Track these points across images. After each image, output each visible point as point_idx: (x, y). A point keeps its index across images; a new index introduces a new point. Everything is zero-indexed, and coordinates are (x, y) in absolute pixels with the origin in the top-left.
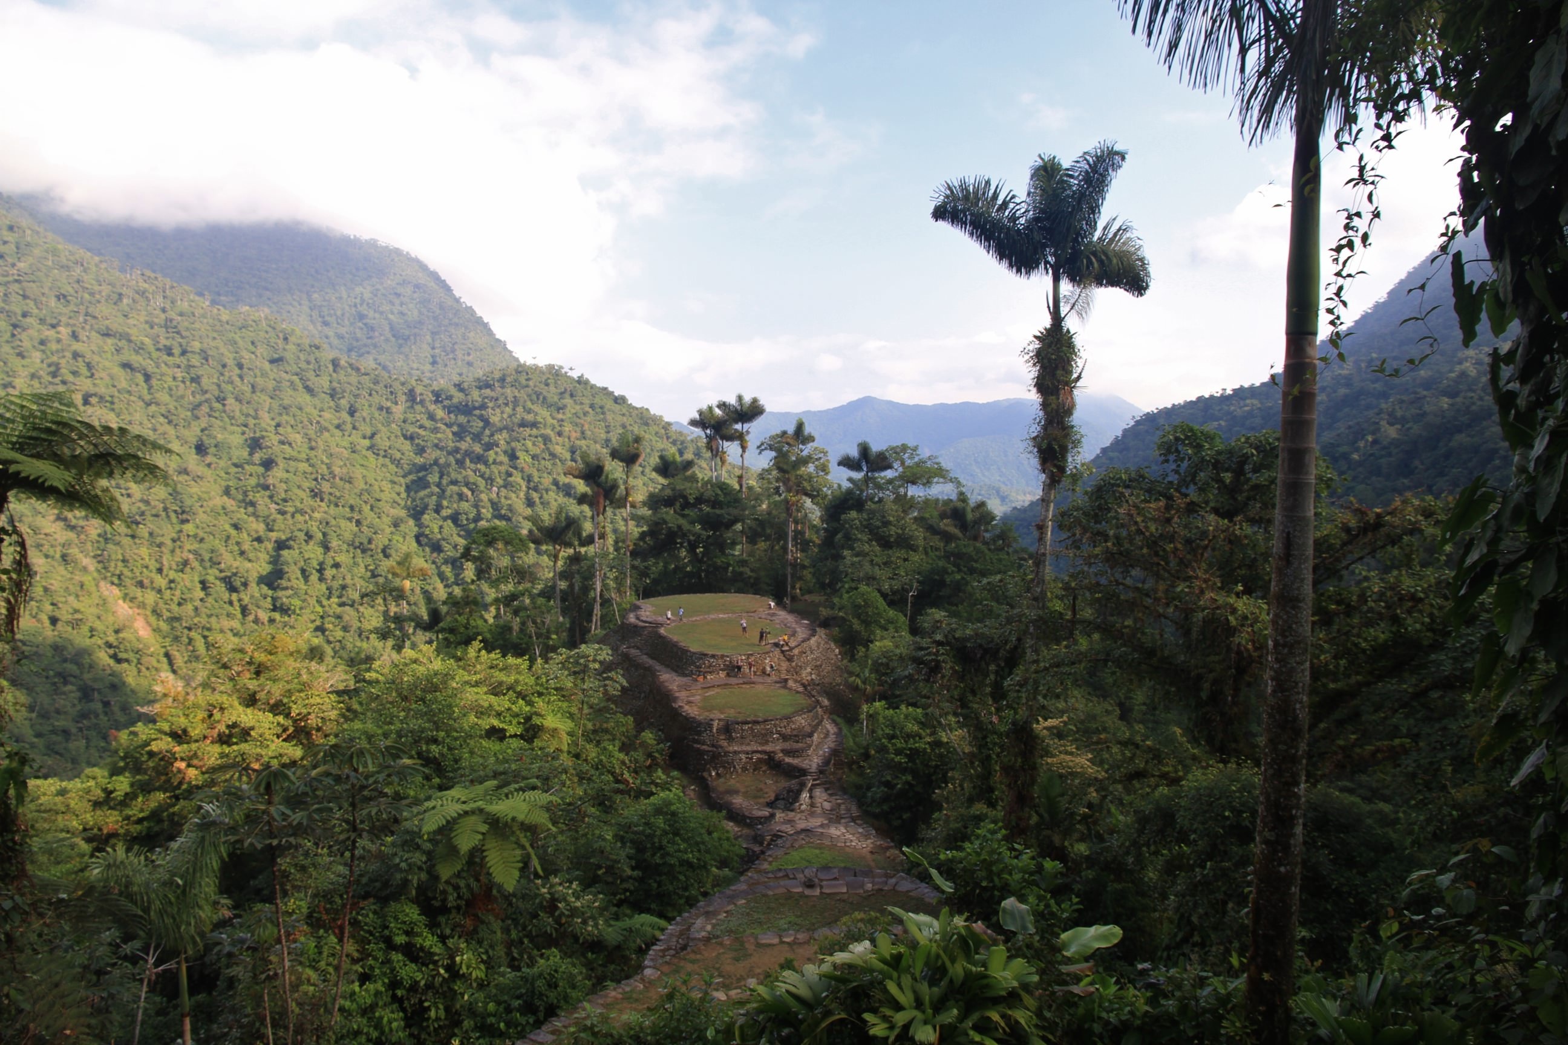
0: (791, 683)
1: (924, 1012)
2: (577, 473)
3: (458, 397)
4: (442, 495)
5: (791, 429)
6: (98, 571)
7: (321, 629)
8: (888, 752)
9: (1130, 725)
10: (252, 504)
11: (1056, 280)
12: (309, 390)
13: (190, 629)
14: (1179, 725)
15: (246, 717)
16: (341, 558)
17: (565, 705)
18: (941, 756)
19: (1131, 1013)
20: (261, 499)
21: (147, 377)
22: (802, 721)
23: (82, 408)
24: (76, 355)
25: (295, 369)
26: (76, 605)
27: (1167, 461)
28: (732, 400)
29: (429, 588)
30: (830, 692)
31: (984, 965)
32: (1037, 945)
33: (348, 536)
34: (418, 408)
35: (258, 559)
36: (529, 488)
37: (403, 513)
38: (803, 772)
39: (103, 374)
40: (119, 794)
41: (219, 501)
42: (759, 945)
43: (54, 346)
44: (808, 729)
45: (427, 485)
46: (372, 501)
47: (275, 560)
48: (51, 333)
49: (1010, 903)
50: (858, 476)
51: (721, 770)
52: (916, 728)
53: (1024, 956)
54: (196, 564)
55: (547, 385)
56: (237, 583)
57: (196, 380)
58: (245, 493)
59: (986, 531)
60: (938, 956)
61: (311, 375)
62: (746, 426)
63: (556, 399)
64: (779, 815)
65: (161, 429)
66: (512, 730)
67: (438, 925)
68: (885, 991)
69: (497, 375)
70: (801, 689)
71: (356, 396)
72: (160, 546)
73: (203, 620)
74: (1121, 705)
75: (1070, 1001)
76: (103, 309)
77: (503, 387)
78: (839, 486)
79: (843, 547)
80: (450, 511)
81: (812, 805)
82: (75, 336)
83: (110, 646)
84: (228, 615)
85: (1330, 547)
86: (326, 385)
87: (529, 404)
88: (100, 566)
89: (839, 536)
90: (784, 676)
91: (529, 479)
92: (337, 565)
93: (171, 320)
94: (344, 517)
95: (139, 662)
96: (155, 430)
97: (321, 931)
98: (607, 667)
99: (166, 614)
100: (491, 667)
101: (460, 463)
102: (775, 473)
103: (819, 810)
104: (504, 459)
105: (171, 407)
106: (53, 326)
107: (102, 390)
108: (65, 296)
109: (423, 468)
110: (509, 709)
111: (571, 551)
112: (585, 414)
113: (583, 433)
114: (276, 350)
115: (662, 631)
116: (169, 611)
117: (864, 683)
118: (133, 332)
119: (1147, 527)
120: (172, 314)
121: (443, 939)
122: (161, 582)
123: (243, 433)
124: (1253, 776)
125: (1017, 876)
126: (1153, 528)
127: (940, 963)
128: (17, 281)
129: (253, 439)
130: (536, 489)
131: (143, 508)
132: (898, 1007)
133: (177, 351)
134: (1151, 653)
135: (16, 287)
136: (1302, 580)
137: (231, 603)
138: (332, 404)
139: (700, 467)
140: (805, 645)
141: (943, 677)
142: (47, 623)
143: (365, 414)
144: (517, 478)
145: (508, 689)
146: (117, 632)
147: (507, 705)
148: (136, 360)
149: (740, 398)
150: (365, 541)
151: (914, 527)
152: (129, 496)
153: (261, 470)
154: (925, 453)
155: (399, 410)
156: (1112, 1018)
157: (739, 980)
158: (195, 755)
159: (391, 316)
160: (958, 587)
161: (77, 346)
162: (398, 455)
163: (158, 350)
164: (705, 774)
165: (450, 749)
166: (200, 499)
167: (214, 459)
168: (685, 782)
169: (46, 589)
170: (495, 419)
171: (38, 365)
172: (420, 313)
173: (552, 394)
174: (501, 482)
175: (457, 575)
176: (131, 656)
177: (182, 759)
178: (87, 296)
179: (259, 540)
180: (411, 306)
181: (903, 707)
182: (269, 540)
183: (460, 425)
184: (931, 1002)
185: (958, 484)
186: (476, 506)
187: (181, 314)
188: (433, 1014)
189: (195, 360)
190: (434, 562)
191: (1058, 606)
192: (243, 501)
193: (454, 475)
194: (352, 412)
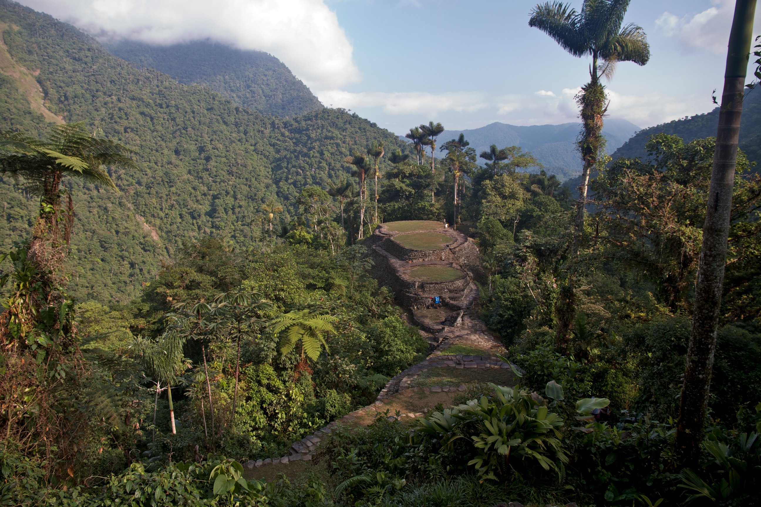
0: (454, 265)
1: (502, 437)
2: (351, 162)
3: (295, 125)
4: (289, 172)
5: (457, 139)
6: (135, 210)
7: (234, 237)
8: (501, 300)
9: (625, 290)
10: (201, 178)
11: (595, 57)
12: (225, 123)
13: (175, 236)
14: (651, 290)
15: (198, 277)
16: (242, 203)
17: (345, 273)
18: (528, 302)
19: (612, 443)
20: (205, 175)
21: (152, 119)
22: (459, 283)
23: (124, 134)
24: (120, 109)
25: (218, 113)
26: (126, 225)
27: (651, 154)
28: (427, 125)
29: (284, 217)
30: (473, 269)
31: (535, 416)
32: (564, 406)
33: (245, 192)
34: (276, 130)
35: (205, 203)
36: (329, 169)
37: (270, 182)
38: (459, 308)
39: (132, 118)
40: (144, 311)
41: (186, 177)
42: (431, 392)
43: (110, 105)
44: (462, 287)
45: (281, 168)
46: (256, 176)
47: (213, 205)
48: (109, 99)
49: (551, 383)
50: (490, 162)
51: (419, 306)
52: (515, 288)
53: (557, 412)
54: (177, 206)
55: (338, 118)
56: (196, 215)
57: (174, 119)
58: (198, 173)
59: (555, 190)
60: (512, 409)
61: (226, 116)
62: (434, 137)
63: (342, 125)
64: (447, 329)
65: (159, 143)
66: (319, 285)
67: (282, 375)
68: (484, 425)
69: (314, 114)
70: (459, 268)
71: (247, 125)
72: (161, 198)
73: (181, 232)
74: (621, 279)
75: (580, 435)
76: (131, 87)
77: (316, 120)
78: (481, 167)
79: (482, 198)
80: (292, 181)
81: (463, 324)
82: (119, 100)
83: (142, 244)
84: (192, 230)
85: (742, 201)
86: (233, 120)
87: (329, 128)
88: (135, 207)
89: (480, 193)
90: (451, 261)
91: (329, 164)
92: (240, 207)
93: (161, 91)
94: (243, 184)
95: (154, 252)
96: (156, 144)
97: (229, 377)
98: (365, 256)
99: (165, 230)
100: (310, 255)
101: (297, 157)
102: (448, 161)
103: (466, 327)
104: (317, 155)
105: (163, 132)
106: (110, 96)
107: (132, 125)
108: (114, 81)
109: (279, 160)
110: (318, 275)
111: (349, 200)
112: (356, 132)
113: (355, 142)
114: (209, 104)
115: (392, 238)
116: (166, 228)
117: (490, 265)
118: (145, 97)
119: (638, 190)
120: (161, 88)
121: (284, 382)
122: (162, 214)
123: (196, 144)
124: (689, 320)
125: (557, 370)
126: (642, 189)
127: (512, 413)
128: (93, 75)
129: (200, 147)
130: (333, 169)
131: (153, 180)
132: (490, 434)
133: (164, 106)
134: (637, 254)
135: (92, 78)
136: (724, 220)
137: (193, 224)
138: (236, 129)
139: (413, 158)
140: (462, 246)
141: (529, 264)
142: (114, 233)
143: (251, 134)
144: (324, 164)
145: (318, 266)
146: (144, 237)
147: (317, 273)
148: (146, 110)
149: (431, 123)
150: (253, 195)
151: (518, 188)
152: (146, 175)
153: (204, 162)
154: (525, 151)
155: (267, 132)
156: (602, 445)
157: (421, 408)
158: (176, 295)
159: (262, 86)
160: (539, 218)
161: (120, 105)
162: (268, 154)
163: (156, 105)
164: (412, 308)
165: (289, 294)
166: (177, 176)
167: (183, 157)
168: (402, 311)
169: (113, 218)
170: (313, 135)
171: (104, 114)
172: (277, 84)
173: (340, 122)
174: (316, 166)
175: (296, 211)
176: (151, 248)
177: (170, 296)
178: (123, 81)
179: (205, 195)
180: (272, 81)
181: (509, 278)
182: (209, 195)
183: (296, 139)
184: (507, 432)
185: (541, 166)
186: (305, 178)
187: (166, 88)
188: (280, 416)
189: (173, 110)
190: (285, 205)
191: (589, 230)
192: (197, 176)
193: (294, 163)
194: (245, 133)
